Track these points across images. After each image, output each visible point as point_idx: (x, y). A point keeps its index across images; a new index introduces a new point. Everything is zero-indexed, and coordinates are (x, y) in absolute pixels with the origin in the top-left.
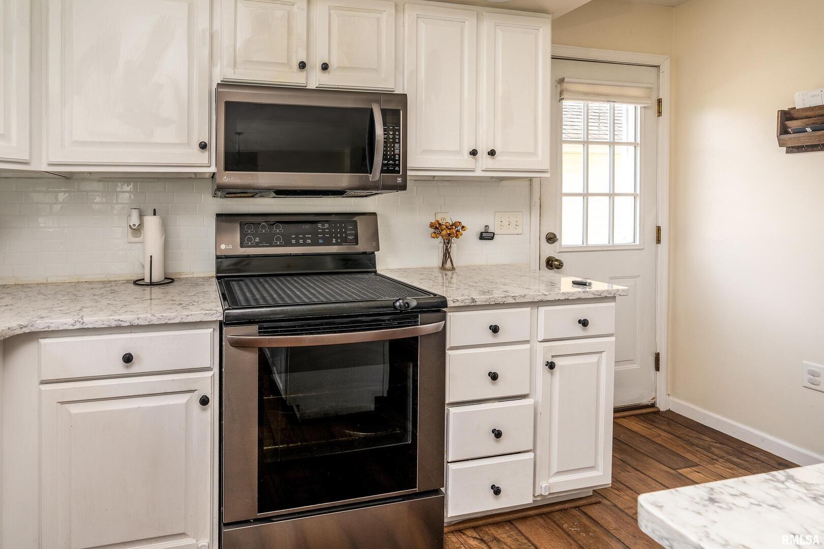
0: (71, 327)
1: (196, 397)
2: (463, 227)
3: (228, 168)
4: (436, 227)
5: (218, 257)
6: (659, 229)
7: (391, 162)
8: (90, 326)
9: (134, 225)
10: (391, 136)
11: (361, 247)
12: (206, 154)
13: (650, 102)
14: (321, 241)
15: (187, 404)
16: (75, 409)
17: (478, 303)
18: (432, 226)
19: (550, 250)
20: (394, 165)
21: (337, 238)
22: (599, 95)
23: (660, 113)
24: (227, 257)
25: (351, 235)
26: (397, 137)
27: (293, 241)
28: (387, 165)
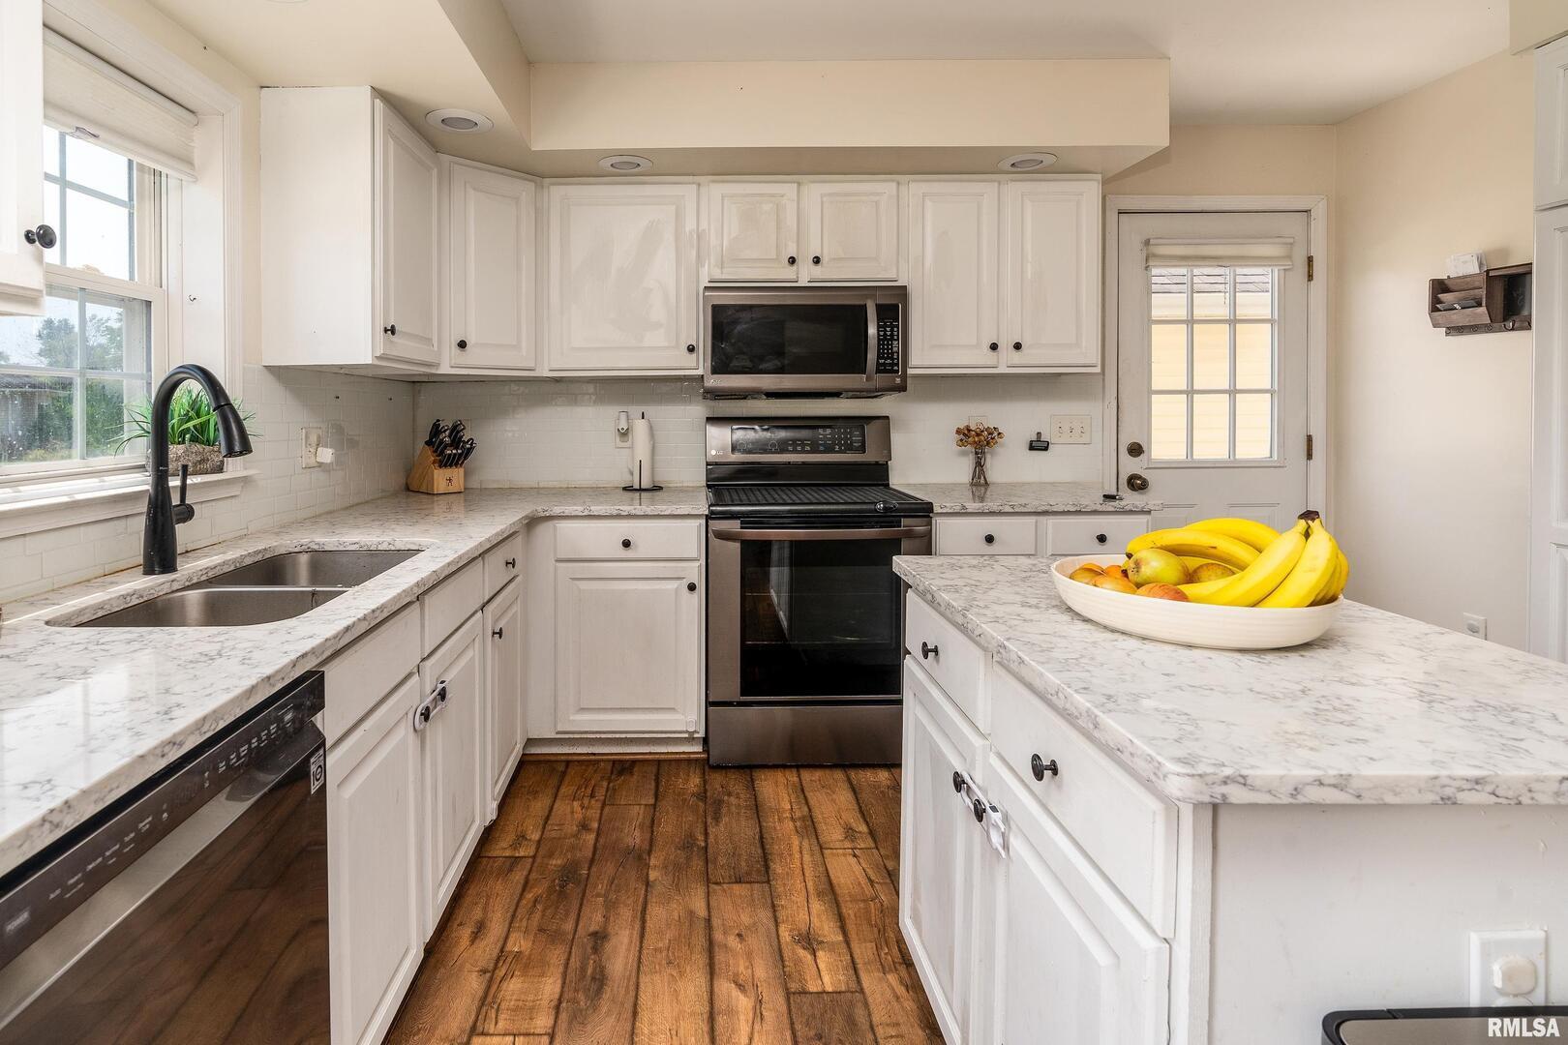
0: (581, 514)
1: (685, 583)
2: (999, 434)
3: (715, 371)
4: (965, 434)
5: (708, 464)
6: (1309, 439)
7: (889, 361)
8: (595, 513)
9: (623, 429)
10: (889, 333)
11: (869, 456)
12: (694, 355)
13: (1290, 263)
14: (822, 448)
15: (677, 589)
16: (583, 585)
17: (969, 510)
18: (959, 432)
19: (1132, 466)
20: (892, 365)
21: (840, 445)
22: (1204, 258)
23: (1310, 277)
24: (717, 464)
25: (858, 442)
26: (896, 333)
27: (790, 448)
28: (884, 364)
